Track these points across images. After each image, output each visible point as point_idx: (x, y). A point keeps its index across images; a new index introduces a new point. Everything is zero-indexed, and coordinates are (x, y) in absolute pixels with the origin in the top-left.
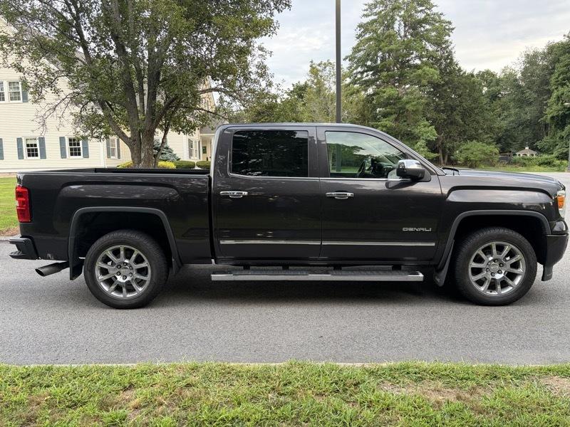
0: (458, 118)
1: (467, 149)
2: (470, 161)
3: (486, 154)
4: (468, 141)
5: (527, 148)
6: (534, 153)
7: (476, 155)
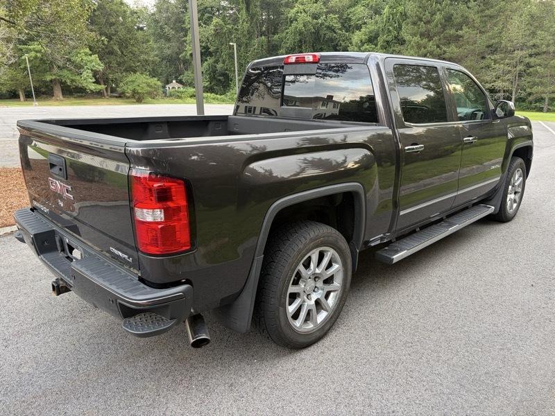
0: (116, 48)
1: (133, 81)
2: (138, 93)
3: (151, 87)
4: (132, 73)
5: (174, 81)
6: (181, 86)
7: (143, 88)
